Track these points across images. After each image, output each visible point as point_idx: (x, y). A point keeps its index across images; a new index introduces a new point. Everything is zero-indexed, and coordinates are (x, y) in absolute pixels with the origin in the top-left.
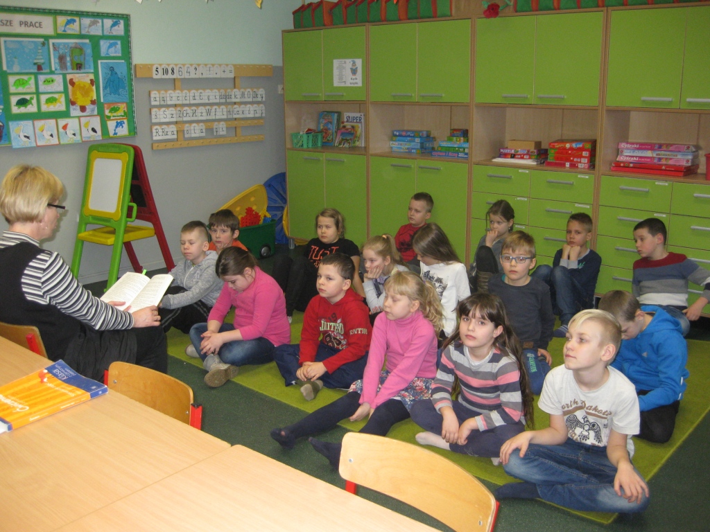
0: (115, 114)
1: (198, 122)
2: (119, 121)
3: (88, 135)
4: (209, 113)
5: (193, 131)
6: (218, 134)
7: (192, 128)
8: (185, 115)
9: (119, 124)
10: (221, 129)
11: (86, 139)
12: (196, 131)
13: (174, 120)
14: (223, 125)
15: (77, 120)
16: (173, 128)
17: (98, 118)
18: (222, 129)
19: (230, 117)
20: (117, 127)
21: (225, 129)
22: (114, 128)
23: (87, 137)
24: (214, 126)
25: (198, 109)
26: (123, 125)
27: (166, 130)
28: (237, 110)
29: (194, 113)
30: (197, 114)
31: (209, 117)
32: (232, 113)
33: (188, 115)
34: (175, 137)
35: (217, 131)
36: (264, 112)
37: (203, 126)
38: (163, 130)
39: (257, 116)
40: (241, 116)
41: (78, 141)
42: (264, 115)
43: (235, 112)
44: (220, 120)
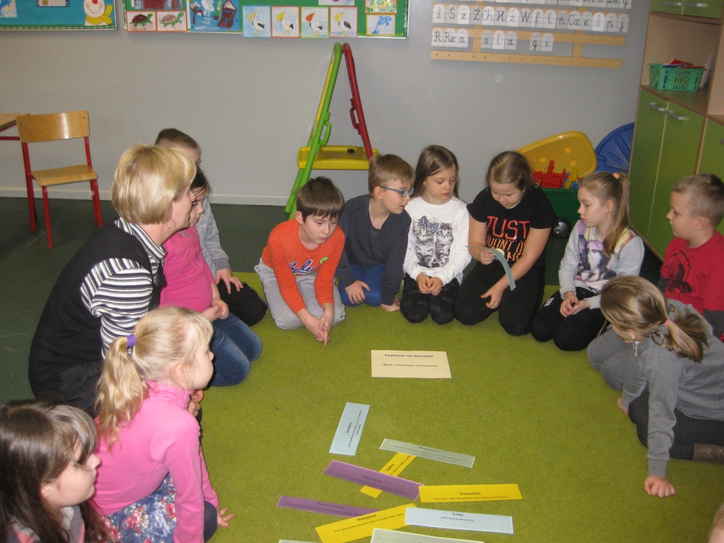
2: (383, 16)
3: (339, 31)
4: (525, 18)
5: (495, 41)
6: (538, 49)
7: (495, 36)
8: (485, 17)
9: (383, 21)
10: (544, 44)
11: (336, 35)
12: (499, 42)
14: (548, 38)
15: (326, 11)
16: (464, 33)
17: (355, 11)
18: (546, 43)
19: (561, 27)
20: (379, 23)
21: (551, 44)
22: (376, 24)
23: (337, 33)
24: (532, 39)
25: (507, 11)
26: (389, 22)
27: (452, 35)
28: (576, 18)
29: (501, 16)
30: (504, 18)
31: (525, 24)
32: (565, 21)
33: (490, 17)
34: (465, 45)
35: (536, 46)
36: (626, 25)
37: (514, 36)
38: (448, 35)
39: (611, 30)
40: (583, 28)
41: (325, 36)
42: (625, 30)
43: (572, 22)
44: (543, 31)
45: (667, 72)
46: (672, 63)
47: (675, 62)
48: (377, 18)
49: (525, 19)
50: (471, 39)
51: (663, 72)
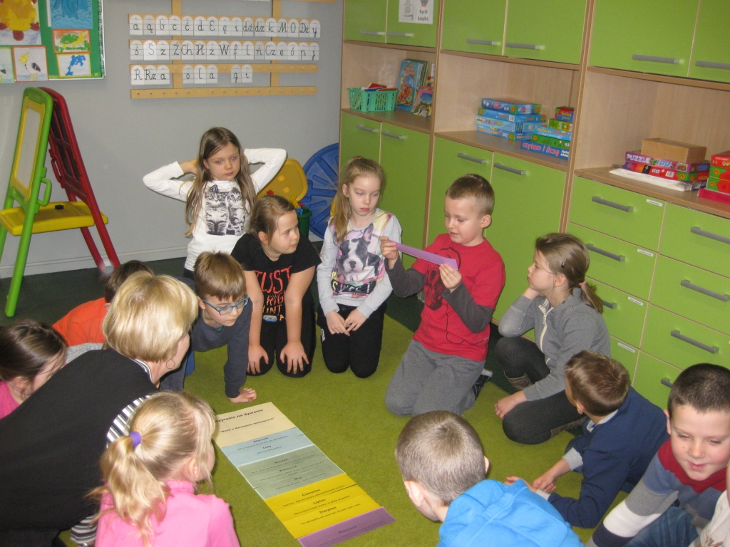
0: (71, 45)
1: (206, 63)
2: (76, 55)
3: (27, 74)
4: (224, 50)
5: (196, 76)
6: (239, 81)
7: (196, 71)
8: (184, 51)
9: (76, 60)
10: (244, 76)
11: (23, 79)
12: (201, 76)
13: (166, 58)
14: (248, 69)
15: (8, 51)
16: (165, 70)
17: (43, 51)
18: (246, 75)
19: (259, 58)
20: (72, 63)
21: (250, 75)
22: (68, 65)
23: (24, 76)
24: (233, 71)
25: (206, 44)
26: (83, 61)
27: (152, 72)
28: (272, 48)
29: (200, 50)
30: (204, 51)
31: (224, 57)
32: (262, 52)
33: (189, 51)
34: (167, 82)
35: (237, 78)
36: (317, 53)
37: (213, 69)
38: (148, 72)
39: (304, 58)
40: (279, 58)
41: (9, 80)
42: (316, 58)
43: (268, 52)
44: (242, 63)
45: (369, 95)
46: (370, 87)
47: (373, 85)
48: (69, 58)
49: (224, 53)
50: (172, 75)
51: (365, 96)
